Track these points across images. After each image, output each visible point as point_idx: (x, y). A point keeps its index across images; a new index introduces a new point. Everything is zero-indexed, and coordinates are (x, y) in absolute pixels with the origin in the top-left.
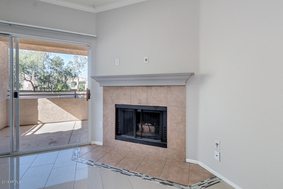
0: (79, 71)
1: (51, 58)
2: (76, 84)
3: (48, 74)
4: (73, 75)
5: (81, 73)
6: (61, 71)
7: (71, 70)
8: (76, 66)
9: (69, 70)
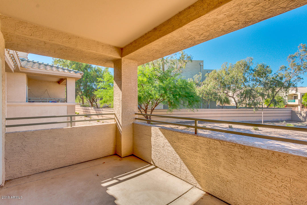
0: (299, 77)
1: (253, 68)
2: (296, 97)
3: (250, 88)
4: (286, 84)
5: (302, 81)
6: (267, 81)
7: (281, 78)
8: (292, 71)
9: (278, 78)
